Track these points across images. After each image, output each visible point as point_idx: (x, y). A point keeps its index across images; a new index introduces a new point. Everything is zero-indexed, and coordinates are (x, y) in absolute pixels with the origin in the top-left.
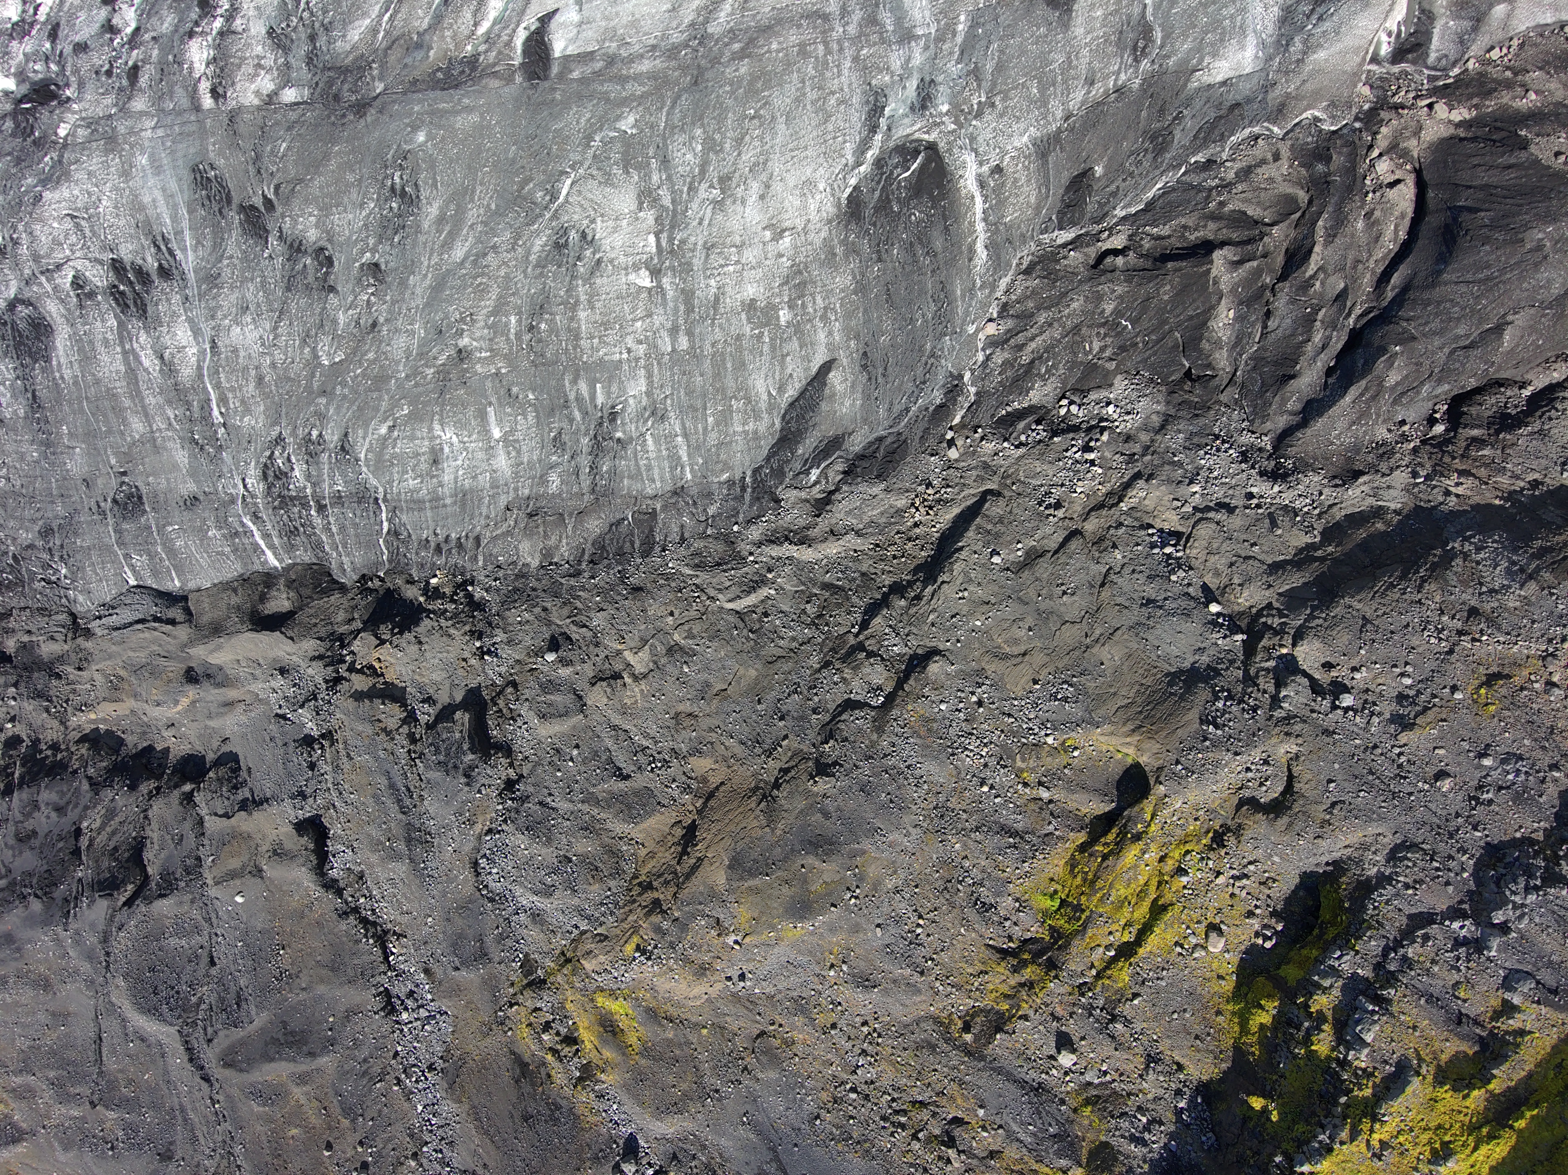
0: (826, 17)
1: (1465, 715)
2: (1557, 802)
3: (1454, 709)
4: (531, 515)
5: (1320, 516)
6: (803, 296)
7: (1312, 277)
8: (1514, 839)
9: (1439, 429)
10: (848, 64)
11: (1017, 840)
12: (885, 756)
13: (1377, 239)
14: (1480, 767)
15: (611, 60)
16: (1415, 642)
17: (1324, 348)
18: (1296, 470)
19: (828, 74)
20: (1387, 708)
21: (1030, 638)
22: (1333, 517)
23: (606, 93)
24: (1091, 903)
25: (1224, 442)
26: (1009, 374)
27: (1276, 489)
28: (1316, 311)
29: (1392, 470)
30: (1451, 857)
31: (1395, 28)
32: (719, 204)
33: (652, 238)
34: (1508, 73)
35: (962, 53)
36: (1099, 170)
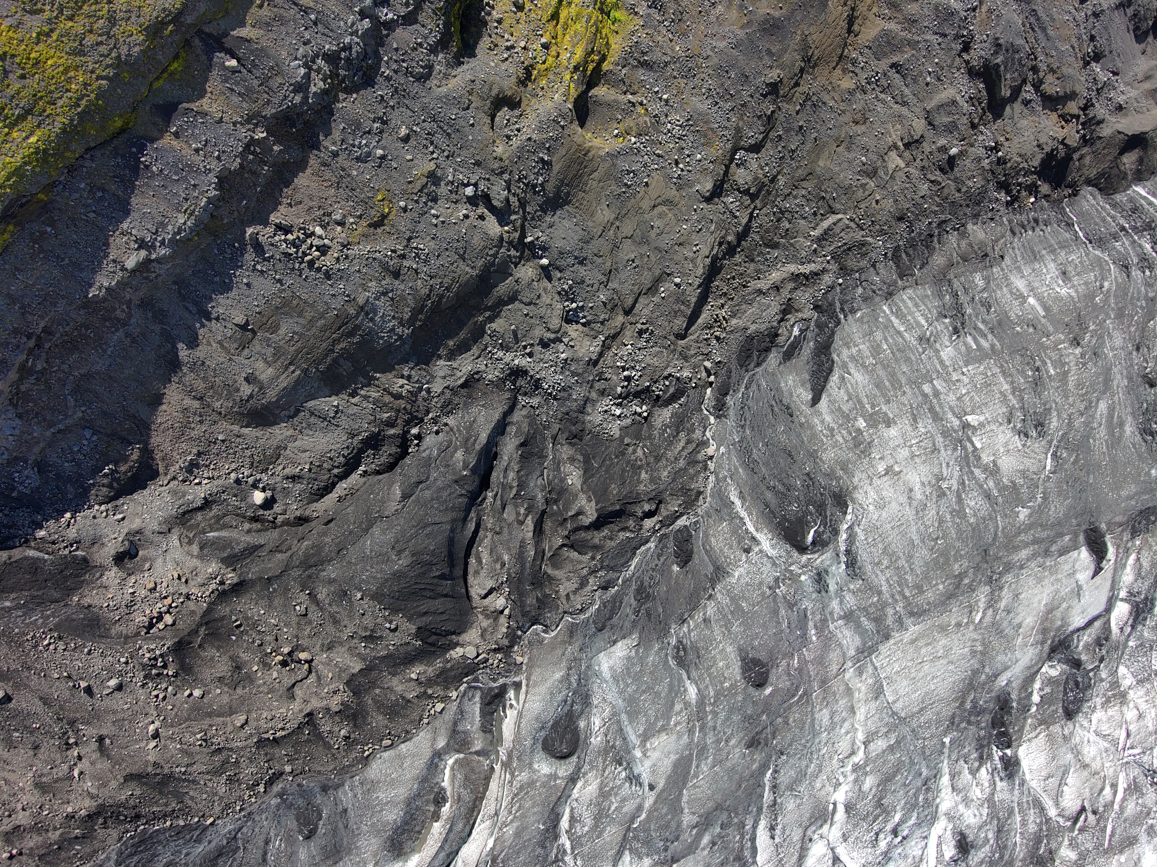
0: (912, 614)
1: (396, 189)
2: (333, 125)
3: (404, 192)
4: (986, 255)
5: (486, 347)
6: (853, 439)
7: (527, 515)
8: (357, 92)
9: (415, 431)
10: (884, 588)
11: (642, 60)
12: (733, 109)
13: (491, 550)
14: (383, 148)
15: (1047, 553)
16: (432, 244)
17: (506, 470)
18: (503, 381)
19: (895, 578)
20: (443, 190)
21: (652, 220)
22: (478, 348)
23: (1044, 530)
24: (596, 15)
25: (550, 394)
26: (688, 425)
27: (516, 362)
28: (517, 494)
29: (443, 393)
30: (396, 72)
31: (508, 712)
32: (940, 478)
33: (978, 445)
34: (430, 692)
35: (806, 616)
36: (676, 568)
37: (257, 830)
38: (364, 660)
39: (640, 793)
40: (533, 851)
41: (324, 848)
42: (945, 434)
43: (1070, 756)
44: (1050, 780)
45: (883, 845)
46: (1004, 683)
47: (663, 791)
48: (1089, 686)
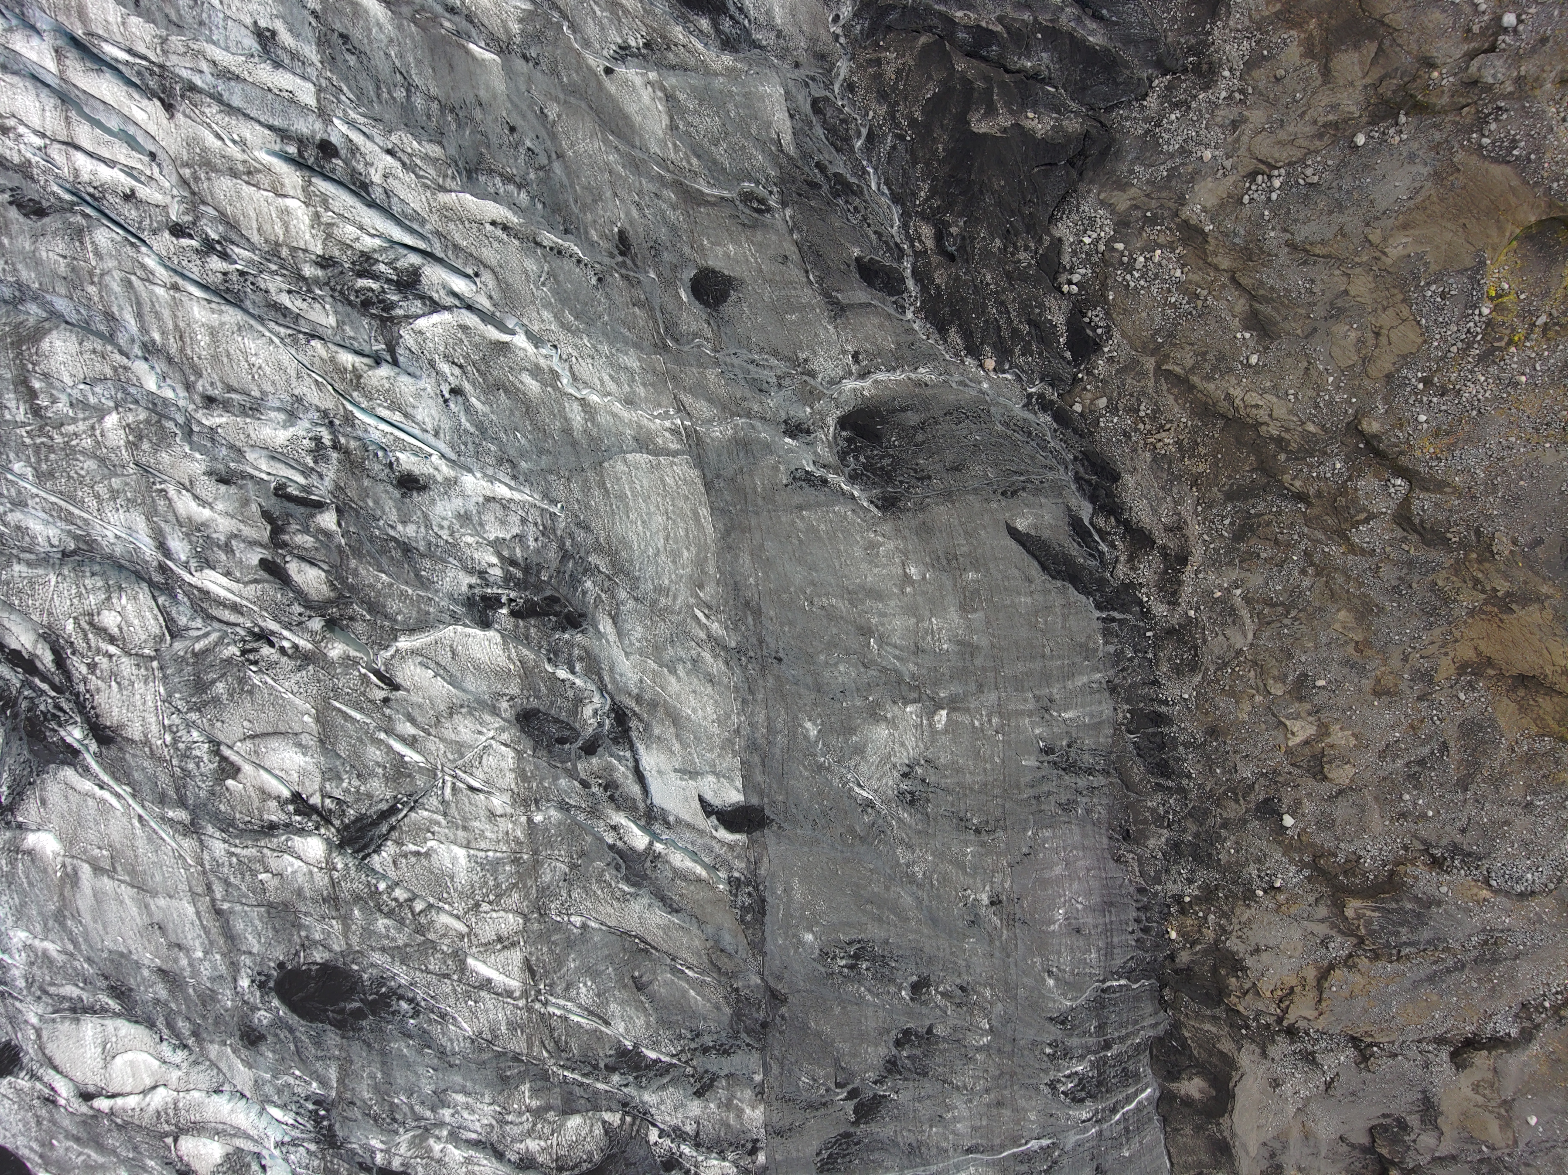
4: (1126, 836)
7: (1009, 29)
18: (1203, 52)
22: (1268, 17)
26: (1034, 346)
27: (1225, 73)
36: (856, 252)
39: (605, 53)
44: (449, 654)
45: (445, 368)
46: (601, 627)
47: (599, 83)
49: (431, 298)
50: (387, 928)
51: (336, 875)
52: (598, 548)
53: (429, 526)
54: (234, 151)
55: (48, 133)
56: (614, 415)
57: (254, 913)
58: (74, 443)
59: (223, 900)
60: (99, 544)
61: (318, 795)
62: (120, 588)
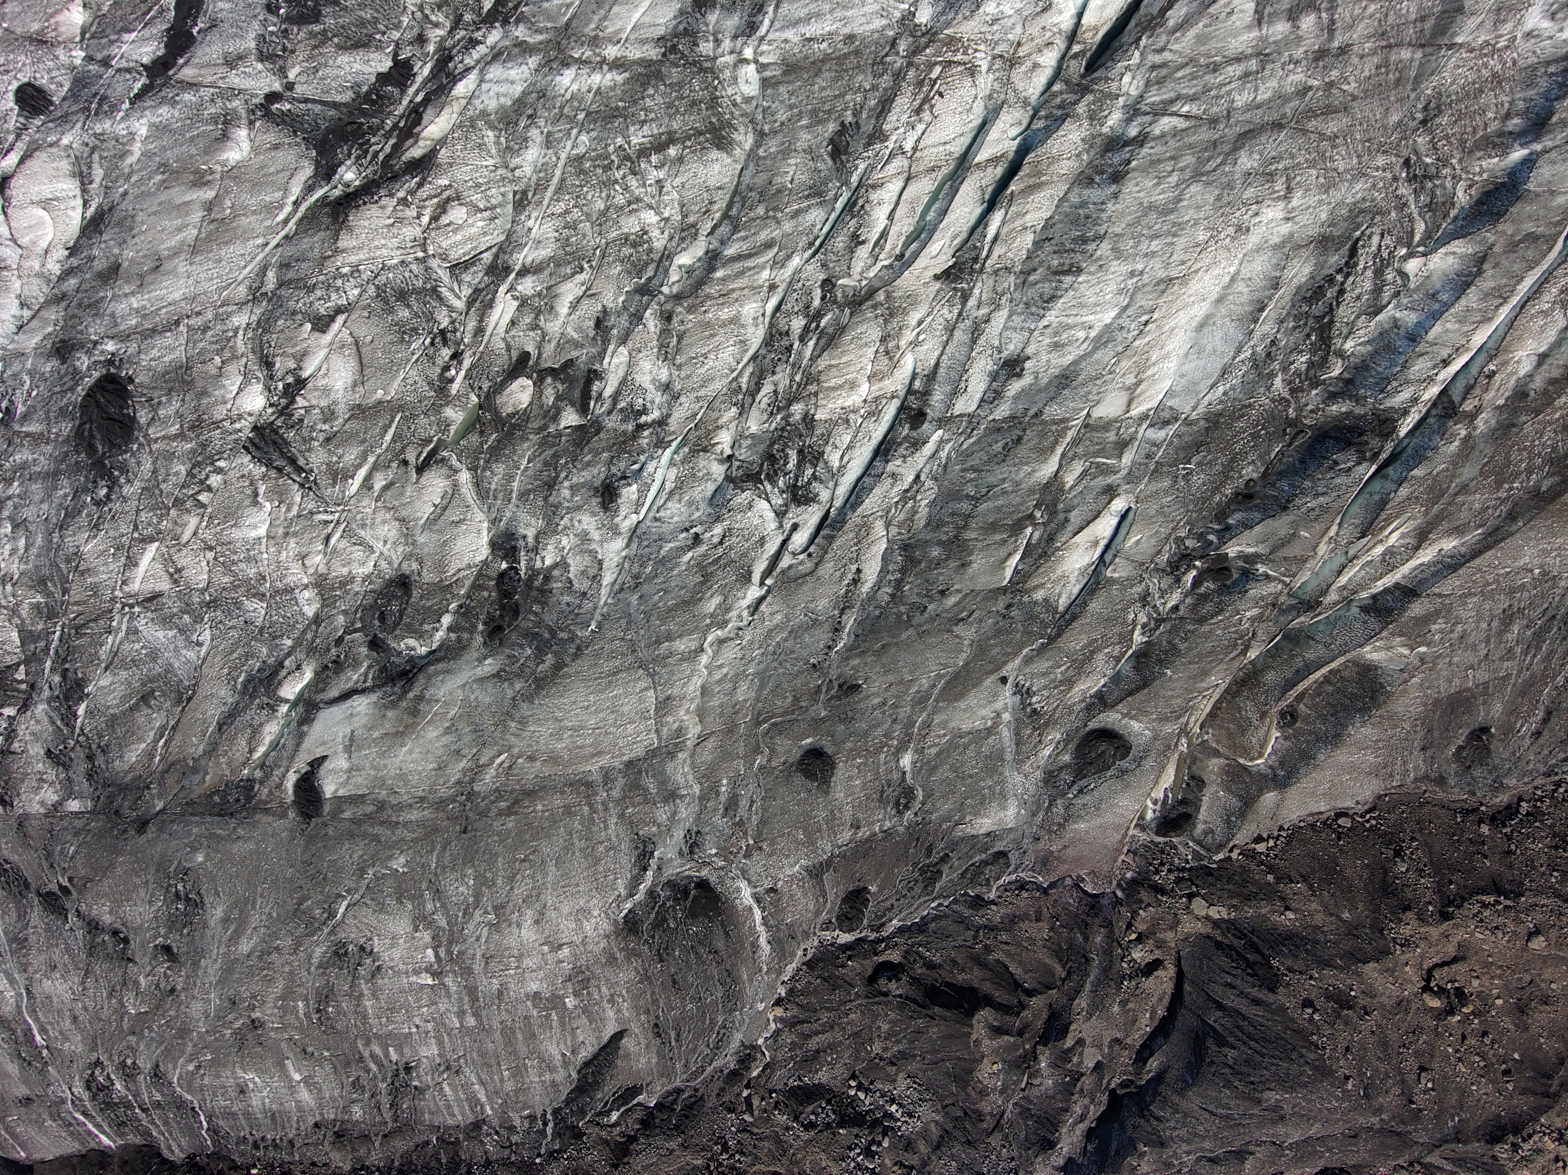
0: (589, 784)
6: (588, 987)
7: (1070, 1050)
10: (614, 820)
13: (1134, 1021)
15: (382, 806)
17: (1084, 1115)
19: (595, 828)
23: (377, 834)
26: (798, 1051)
31: (1162, 795)
32: (494, 927)
33: (430, 952)
34: (1270, 878)
35: (726, 809)
36: (873, 889)
37: (1546, 752)
38: (1358, 974)
39: (1022, 676)
40: (1190, 649)
41: (1469, 711)
42: (468, 971)
43: (421, 539)
44: (456, 518)
45: (717, 530)
46: (488, 661)
47: (990, 672)
48: (367, 609)
49: (786, 512)
50: (177, 474)
51: (226, 424)
52: (558, 667)
53: (569, 510)
54: (908, 336)
55: (918, 154)
56: (689, 678)
57: (179, 354)
58: (617, 187)
59: (188, 326)
60: (521, 213)
61: (306, 404)
62: (493, 219)
